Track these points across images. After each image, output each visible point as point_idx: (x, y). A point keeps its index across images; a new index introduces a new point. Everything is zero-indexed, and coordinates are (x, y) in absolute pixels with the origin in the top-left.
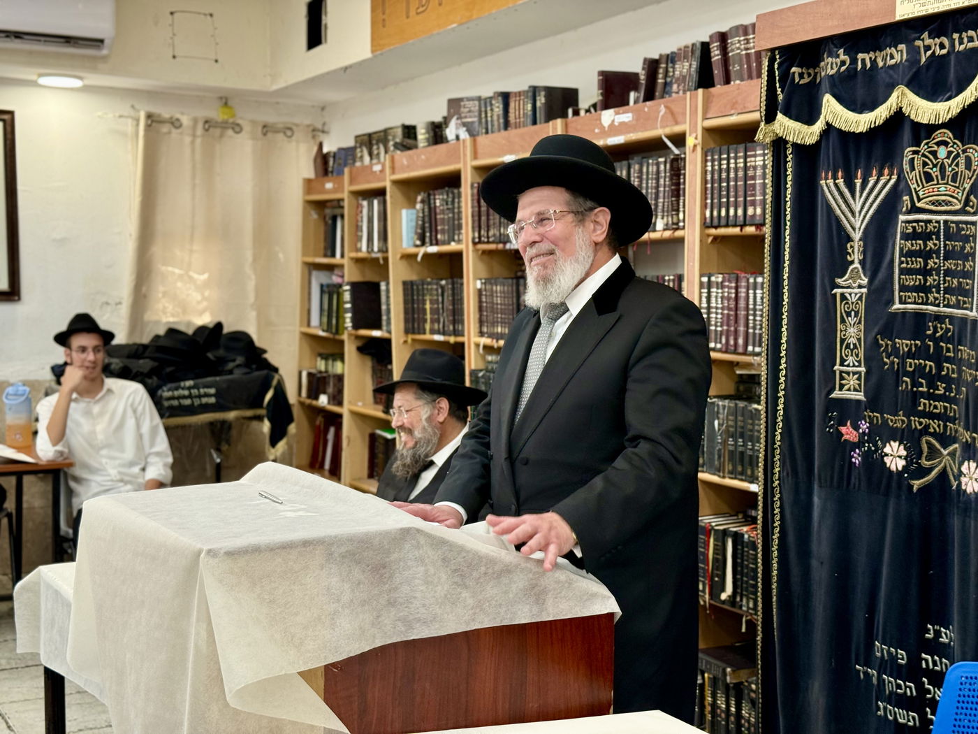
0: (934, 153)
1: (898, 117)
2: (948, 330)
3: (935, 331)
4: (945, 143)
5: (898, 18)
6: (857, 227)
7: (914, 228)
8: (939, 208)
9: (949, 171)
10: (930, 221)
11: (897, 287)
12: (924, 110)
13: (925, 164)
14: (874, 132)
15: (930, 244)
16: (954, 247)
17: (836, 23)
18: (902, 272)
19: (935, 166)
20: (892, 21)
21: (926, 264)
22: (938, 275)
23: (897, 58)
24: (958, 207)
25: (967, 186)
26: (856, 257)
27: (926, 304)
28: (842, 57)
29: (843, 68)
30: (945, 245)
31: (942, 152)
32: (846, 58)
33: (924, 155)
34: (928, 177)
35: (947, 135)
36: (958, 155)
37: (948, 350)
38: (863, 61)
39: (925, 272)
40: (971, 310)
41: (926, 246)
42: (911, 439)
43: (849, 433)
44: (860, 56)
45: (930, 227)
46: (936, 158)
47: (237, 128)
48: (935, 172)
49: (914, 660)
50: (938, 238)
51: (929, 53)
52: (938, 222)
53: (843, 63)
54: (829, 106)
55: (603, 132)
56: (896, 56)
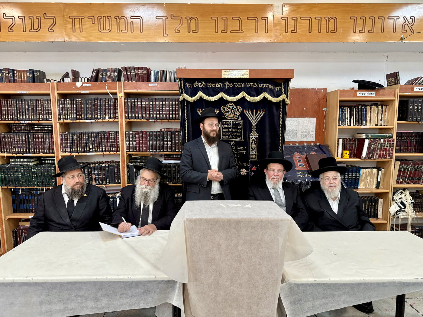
0: (229, 107)
1: (222, 99)
2: (234, 143)
3: (231, 144)
4: (232, 106)
5: (223, 78)
7: (225, 123)
8: (231, 119)
9: (233, 111)
10: (229, 121)
11: (222, 135)
12: (227, 98)
13: (227, 109)
14: (215, 101)
15: (229, 126)
16: (235, 127)
17: (204, 75)
18: (223, 132)
19: (230, 110)
20: (221, 78)
21: (228, 130)
22: (231, 132)
23: (219, 86)
24: (236, 119)
25: (238, 115)
27: (229, 138)
28: (204, 83)
29: (204, 86)
30: (232, 126)
31: (231, 107)
32: (205, 84)
33: (227, 108)
34: (228, 112)
35: (232, 104)
36: (235, 108)
37: (234, 147)
38: (209, 85)
39: (228, 132)
40: (241, 139)
41: (228, 126)
44: (208, 84)
45: (229, 123)
46: (230, 108)
48: (230, 111)
50: (231, 125)
51: (228, 86)
52: (231, 122)
53: (204, 85)
54: (200, 94)
55: (77, 88)
56: (219, 85)
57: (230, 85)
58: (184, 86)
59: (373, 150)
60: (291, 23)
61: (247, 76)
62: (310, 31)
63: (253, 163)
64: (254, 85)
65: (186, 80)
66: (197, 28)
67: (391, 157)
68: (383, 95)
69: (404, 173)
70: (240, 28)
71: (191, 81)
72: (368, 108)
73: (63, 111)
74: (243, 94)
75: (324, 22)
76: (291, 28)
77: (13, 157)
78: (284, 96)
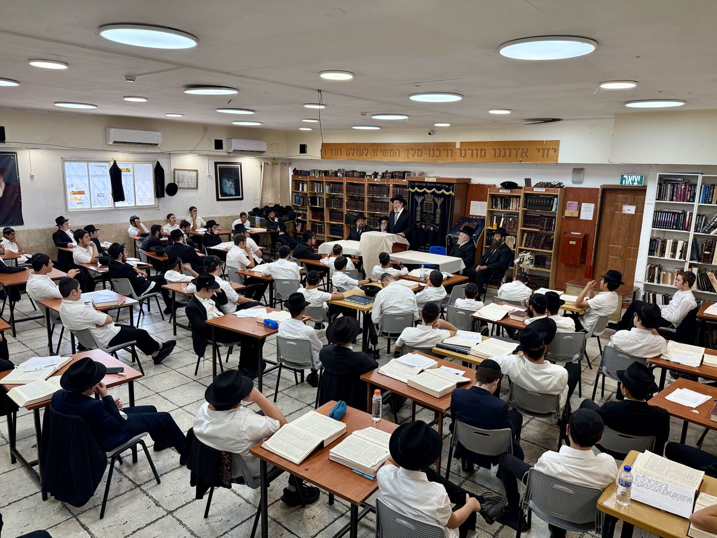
1: (425, 191)
4: (429, 195)
6: (419, 202)
7: (426, 203)
9: (429, 198)
10: (428, 202)
12: (428, 191)
14: (422, 192)
15: (428, 205)
16: (430, 205)
17: (418, 180)
20: (424, 181)
24: (431, 202)
25: (432, 199)
26: (419, 205)
27: (427, 211)
32: (418, 184)
33: (427, 196)
36: (431, 196)
39: (427, 208)
42: (425, 225)
43: (418, 224)
44: (420, 184)
47: (277, 164)
49: (425, 247)
54: (416, 189)
55: (375, 182)
56: (425, 184)
57: (429, 185)
58: (411, 184)
59: (506, 224)
60: (463, 152)
61: (435, 181)
62: (472, 157)
63: (437, 225)
64: (439, 185)
65: (411, 182)
66: (421, 155)
67: (517, 230)
68: (515, 192)
69: (529, 241)
70: (440, 155)
71: (414, 182)
72: (512, 199)
73: (369, 192)
74: (434, 189)
75: (479, 151)
76: (463, 155)
77: (350, 211)
78: (451, 192)
